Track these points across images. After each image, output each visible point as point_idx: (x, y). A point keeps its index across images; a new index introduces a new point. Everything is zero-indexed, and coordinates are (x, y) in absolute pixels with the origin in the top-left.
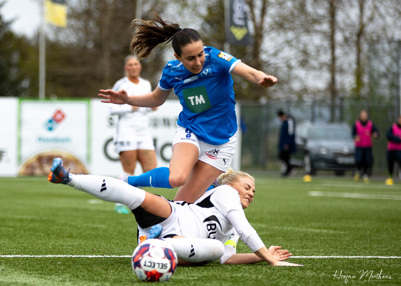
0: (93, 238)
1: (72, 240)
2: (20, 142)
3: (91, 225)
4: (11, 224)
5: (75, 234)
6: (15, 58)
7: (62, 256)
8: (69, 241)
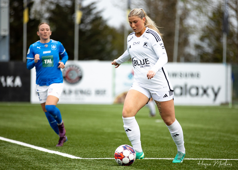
0: (166, 146)
1: (155, 148)
2: (114, 86)
3: (162, 137)
4: (119, 136)
5: (155, 144)
6: (110, 38)
7: (153, 159)
8: (154, 148)
